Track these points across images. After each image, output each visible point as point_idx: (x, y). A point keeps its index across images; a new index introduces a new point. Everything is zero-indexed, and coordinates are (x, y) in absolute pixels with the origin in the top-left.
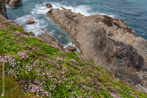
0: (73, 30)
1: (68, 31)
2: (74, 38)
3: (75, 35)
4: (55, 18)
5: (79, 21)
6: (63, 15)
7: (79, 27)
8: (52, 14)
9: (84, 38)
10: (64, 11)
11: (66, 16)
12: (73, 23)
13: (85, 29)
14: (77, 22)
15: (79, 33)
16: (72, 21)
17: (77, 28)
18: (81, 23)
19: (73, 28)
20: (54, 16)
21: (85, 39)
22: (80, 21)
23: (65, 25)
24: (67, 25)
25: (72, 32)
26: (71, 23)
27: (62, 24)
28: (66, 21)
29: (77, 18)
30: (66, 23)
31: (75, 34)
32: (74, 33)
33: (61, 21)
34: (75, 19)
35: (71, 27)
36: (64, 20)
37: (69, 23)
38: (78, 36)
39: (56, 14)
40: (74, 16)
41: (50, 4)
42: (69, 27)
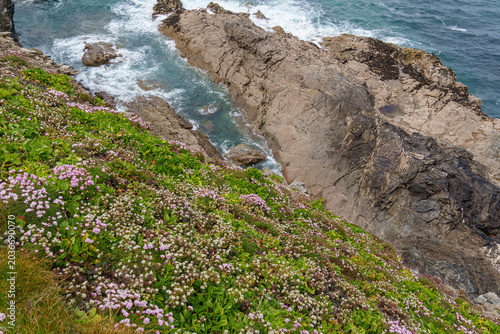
0: (253, 89)
1: (234, 93)
2: (259, 118)
3: (261, 110)
4: (191, 45)
5: (276, 57)
6: (218, 35)
7: (277, 80)
8: (179, 30)
9: (296, 119)
10: (223, 21)
11: (232, 38)
12: (256, 65)
13: (297, 88)
14: (268, 60)
15: (276, 102)
16: (252, 56)
17: (268, 82)
18: (284, 63)
19: (253, 83)
20: (187, 36)
21: (296, 122)
22: (281, 57)
23: (227, 70)
24: (232, 69)
25: (250, 95)
26: (248, 65)
27: (215, 69)
28: (230, 56)
29: (269, 47)
30: (231, 63)
31: (263, 103)
32: (260, 100)
33: (212, 55)
34: (264, 48)
35: (247, 80)
36: (222, 53)
37: (241, 63)
38: (272, 110)
39: (192, 30)
40: (260, 40)
42: (240, 79)
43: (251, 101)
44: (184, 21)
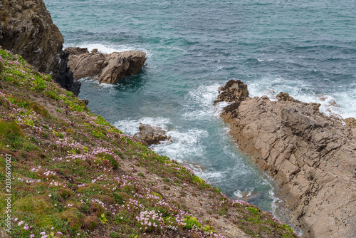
0: (301, 178)
1: (279, 181)
2: (300, 208)
3: (303, 200)
4: (245, 131)
5: (331, 145)
6: (272, 121)
7: (328, 170)
8: (236, 116)
9: (338, 211)
10: (281, 107)
11: (286, 124)
12: (309, 153)
13: (347, 179)
14: (322, 148)
15: (321, 193)
16: (305, 143)
17: (319, 170)
18: (339, 151)
19: (302, 172)
20: (242, 122)
21: (338, 214)
22: (336, 145)
23: (277, 158)
24: (282, 156)
25: (296, 184)
26: (299, 153)
27: (264, 155)
28: (281, 143)
29: (325, 134)
30: (281, 149)
31: (308, 193)
32: (304, 190)
33: (263, 142)
34: (318, 136)
35: (295, 168)
36: (273, 139)
37: (293, 151)
38: (315, 200)
39: (249, 116)
40: (316, 126)
41: (239, 82)
42: (288, 167)
43: (295, 191)
44: (243, 107)
